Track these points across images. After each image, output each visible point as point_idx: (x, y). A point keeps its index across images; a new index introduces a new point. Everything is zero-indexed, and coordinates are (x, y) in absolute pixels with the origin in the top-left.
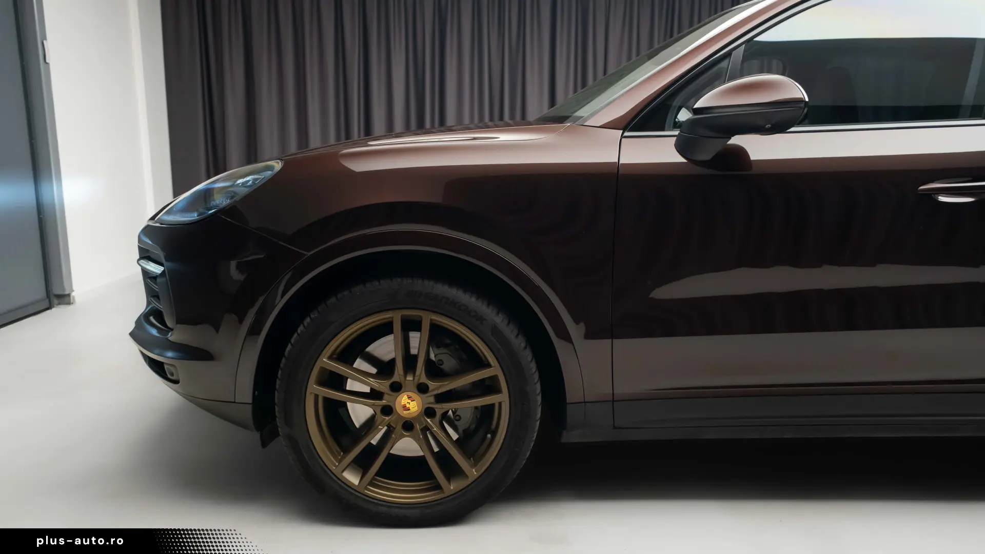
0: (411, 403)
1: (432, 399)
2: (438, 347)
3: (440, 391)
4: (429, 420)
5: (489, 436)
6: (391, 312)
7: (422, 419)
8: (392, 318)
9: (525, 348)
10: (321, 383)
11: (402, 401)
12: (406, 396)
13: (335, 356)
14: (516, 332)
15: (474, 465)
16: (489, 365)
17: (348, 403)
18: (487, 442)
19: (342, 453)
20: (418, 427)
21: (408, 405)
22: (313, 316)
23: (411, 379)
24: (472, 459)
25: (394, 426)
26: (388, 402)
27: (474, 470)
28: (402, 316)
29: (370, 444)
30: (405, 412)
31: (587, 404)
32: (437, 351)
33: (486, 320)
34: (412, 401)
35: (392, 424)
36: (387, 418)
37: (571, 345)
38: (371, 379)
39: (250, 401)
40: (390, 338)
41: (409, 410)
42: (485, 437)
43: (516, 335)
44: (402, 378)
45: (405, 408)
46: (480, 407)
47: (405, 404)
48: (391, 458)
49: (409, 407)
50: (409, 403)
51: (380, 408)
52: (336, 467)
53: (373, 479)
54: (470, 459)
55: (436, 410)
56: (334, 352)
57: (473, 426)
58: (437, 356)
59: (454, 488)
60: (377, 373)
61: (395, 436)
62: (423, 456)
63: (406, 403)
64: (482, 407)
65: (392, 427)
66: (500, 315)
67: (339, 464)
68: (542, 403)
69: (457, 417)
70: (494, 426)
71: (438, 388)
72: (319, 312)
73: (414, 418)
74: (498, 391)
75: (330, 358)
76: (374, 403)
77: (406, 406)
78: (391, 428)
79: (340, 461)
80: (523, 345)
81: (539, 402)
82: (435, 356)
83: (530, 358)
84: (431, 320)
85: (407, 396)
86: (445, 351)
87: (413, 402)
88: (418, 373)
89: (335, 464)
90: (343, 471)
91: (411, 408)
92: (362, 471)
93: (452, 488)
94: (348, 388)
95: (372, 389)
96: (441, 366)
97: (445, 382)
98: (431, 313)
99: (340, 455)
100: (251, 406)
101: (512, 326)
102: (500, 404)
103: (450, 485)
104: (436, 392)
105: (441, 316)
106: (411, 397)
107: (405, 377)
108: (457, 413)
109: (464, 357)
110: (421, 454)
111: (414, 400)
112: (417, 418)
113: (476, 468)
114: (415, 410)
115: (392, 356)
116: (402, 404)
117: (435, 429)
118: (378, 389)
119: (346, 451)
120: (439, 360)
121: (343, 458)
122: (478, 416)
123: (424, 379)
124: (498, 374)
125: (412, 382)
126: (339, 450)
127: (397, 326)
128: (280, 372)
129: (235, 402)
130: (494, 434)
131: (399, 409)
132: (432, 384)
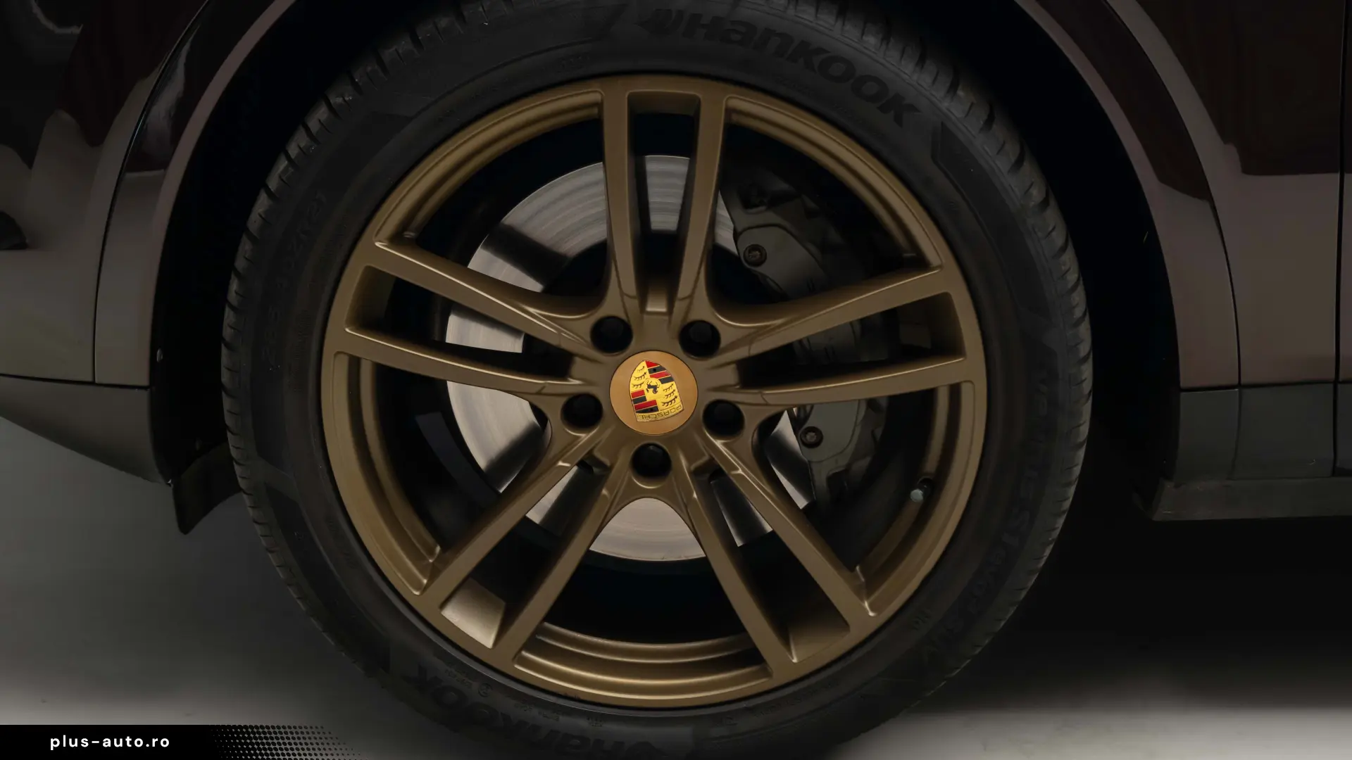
0: (662, 387)
1: (730, 376)
2: (747, 204)
3: (759, 347)
4: (719, 443)
5: (917, 494)
6: (596, 85)
7: (698, 439)
8: (599, 105)
9: (1045, 204)
10: (367, 321)
11: (633, 381)
12: (644, 364)
13: (410, 234)
14: (1013, 150)
15: (868, 588)
16: (919, 263)
17: (451, 385)
18: (909, 514)
19: (438, 549)
20: (684, 462)
21: (650, 396)
22: (339, 100)
23: (663, 309)
24: (858, 568)
25: (608, 463)
26: (587, 382)
27: (866, 604)
28: (633, 102)
29: (526, 521)
30: (640, 417)
31: (1247, 392)
32: (746, 219)
33: (912, 108)
34: (663, 381)
35: (597, 454)
36: (584, 437)
37: (1206, 206)
38: (531, 310)
39: (144, 380)
40: (592, 174)
41: (656, 409)
42: (905, 497)
43: (1013, 159)
44: (633, 304)
45: (643, 405)
46: (884, 403)
47: (642, 392)
48: (594, 565)
49: (654, 402)
50: (655, 388)
51: (562, 401)
52: (424, 589)
53: (540, 630)
54: (852, 569)
55: (741, 407)
56: (405, 225)
57: (864, 463)
58: (740, 239)
59: (800, 662)
60: (545, 291)
61: (610, 491)
62: (704, 562)
63: (644, 387)
64: (893, 399)
65: (600, 464)
66: (960, 93)
67: (431, 580)
68: (1097, 391)
69: (811, 437)
70: (931, 464)
71: (749, 339)
72: (355, 85)
73: (671, 437)
74: (947, 347)
75: (397, 239)
76: (544, 387)
77: (644, 399)
78: (595, 470)
79: (433, 573)
80: (1037, 194)
81: (1087, 386)
82: (736, 235)
83: (1059, 237)
84: (730, 111)
85: (649, 364)
86: (771, 217)
87: (667, 385)
88: (684, 289)
89: (420, 583)
90: (443, 605)
91: (660, 405)
92: (503, 604)
93: (795, 660)
94: (450, 339)
95: (530, 341)
96: (760, 269)
97: (775, 318)
98: (732, 88)
99: (431, 552)
100: (144, 396)
101: (1000, 130)
102: (955, 391)
103: (789, 650)
104: (742, 353)
105: (769, 98)
106: (662, 368)
107: (643, 304)
108: (809, 424)
109: (834, 236)
110: (696, 553)
111: (670, 380)
112: (679, 437)
113: (872, 598)
114: (674, 412)
115: (596, 234)
116: (633, 390)
117: (740, 471)
118: (553, 341)
119: (451, 542)
120: (755, 248)
121: (443, 563)
122: (879, 433)
123: (703, 310)
124: (951, 294)
125: (666, 318)
126: (430, 539)
127: (617, 135)
128: (234, 286)
129: (93, 383)
130: (935, 487)
131: (621, 407)
132: (729, 327)
